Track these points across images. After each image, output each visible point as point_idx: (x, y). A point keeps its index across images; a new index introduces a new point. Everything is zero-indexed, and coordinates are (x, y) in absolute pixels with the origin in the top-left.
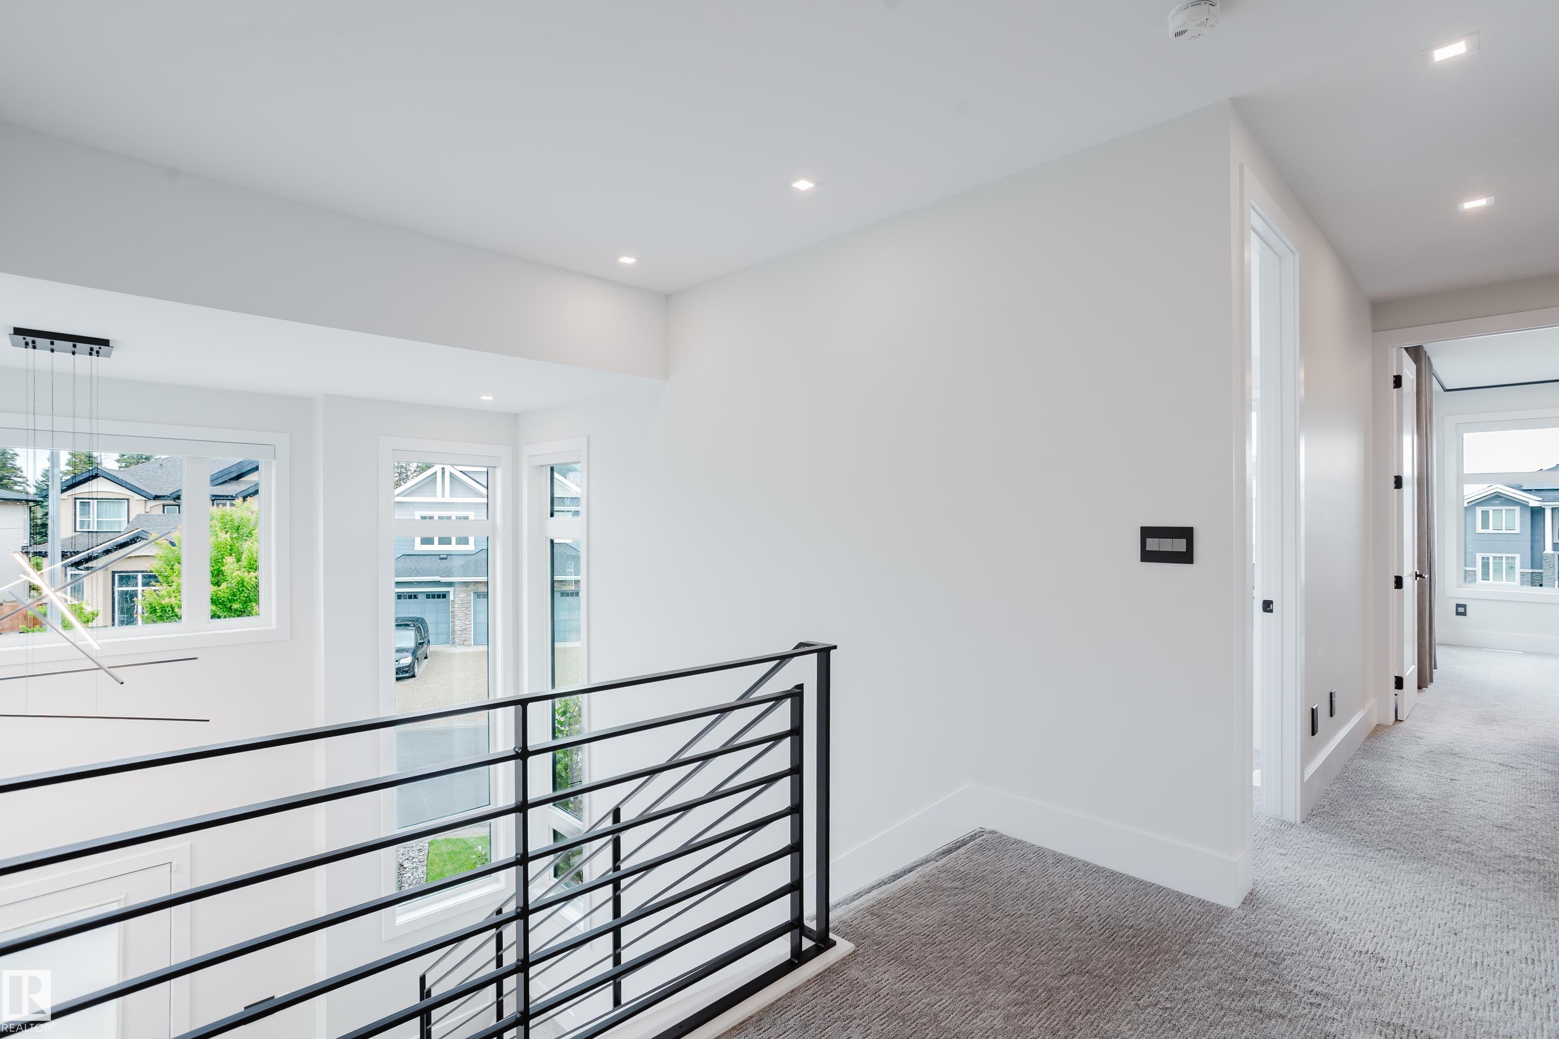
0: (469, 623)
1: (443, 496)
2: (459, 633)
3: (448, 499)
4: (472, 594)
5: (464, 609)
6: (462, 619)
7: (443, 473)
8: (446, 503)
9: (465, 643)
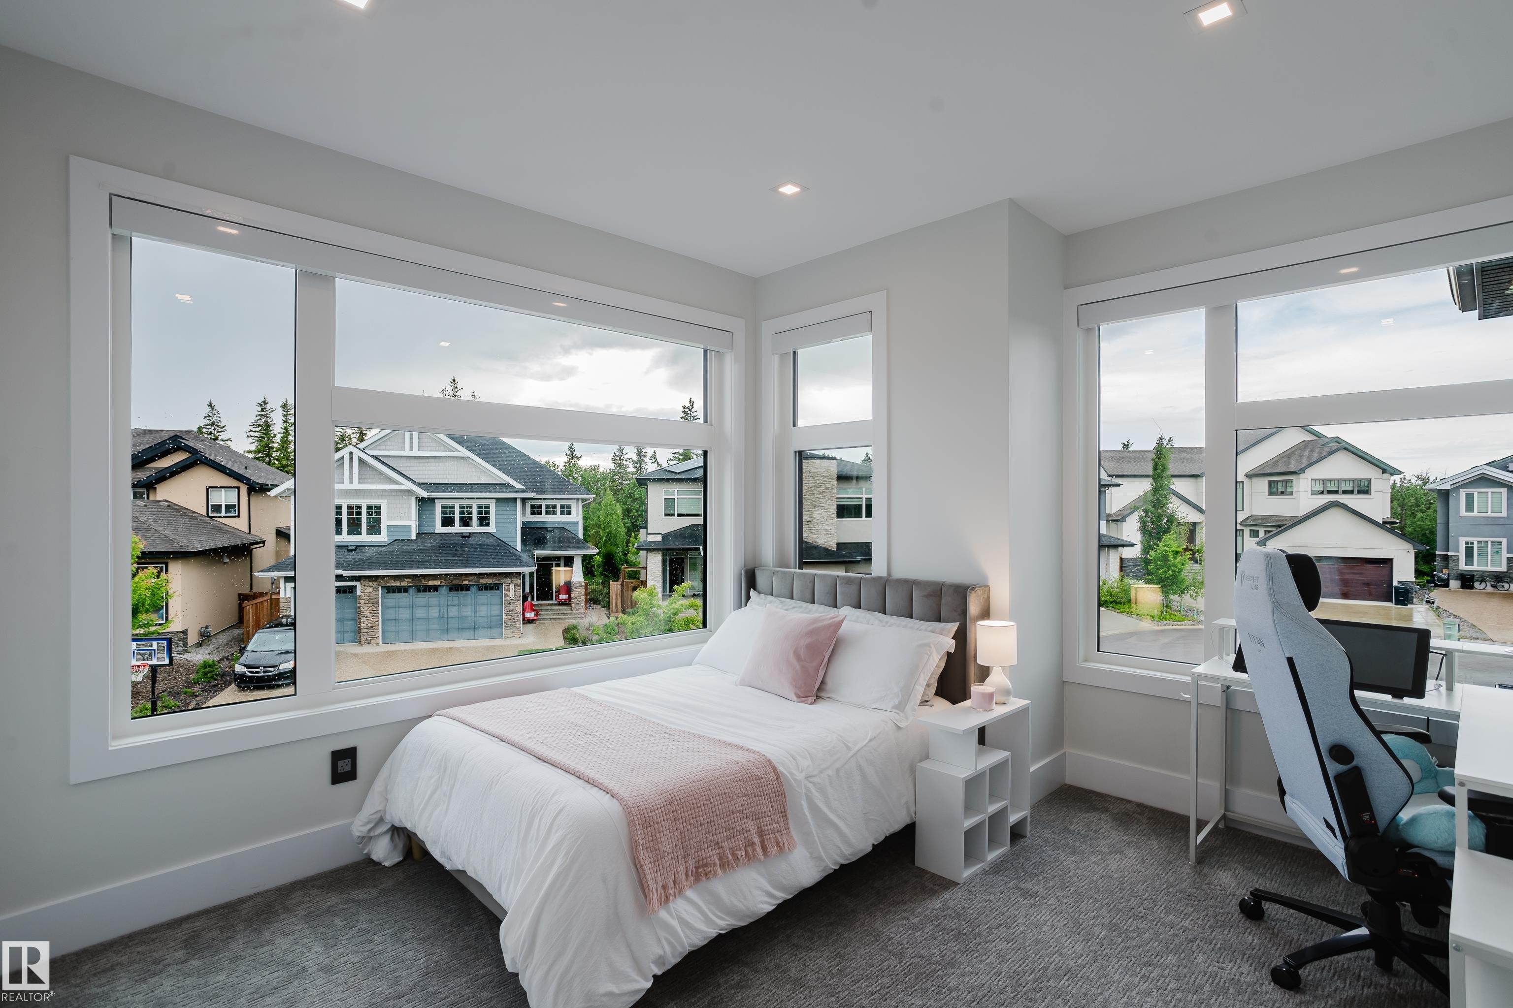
0: (377, 619)
1: (351, 482)
2: (365, 630)
3: (356, 486)
4: (380, 589)
5: (371, 605)
6: (368, 615)
7: (351, 459)
8: (356, 491)
9: (373, 642)
